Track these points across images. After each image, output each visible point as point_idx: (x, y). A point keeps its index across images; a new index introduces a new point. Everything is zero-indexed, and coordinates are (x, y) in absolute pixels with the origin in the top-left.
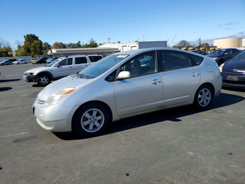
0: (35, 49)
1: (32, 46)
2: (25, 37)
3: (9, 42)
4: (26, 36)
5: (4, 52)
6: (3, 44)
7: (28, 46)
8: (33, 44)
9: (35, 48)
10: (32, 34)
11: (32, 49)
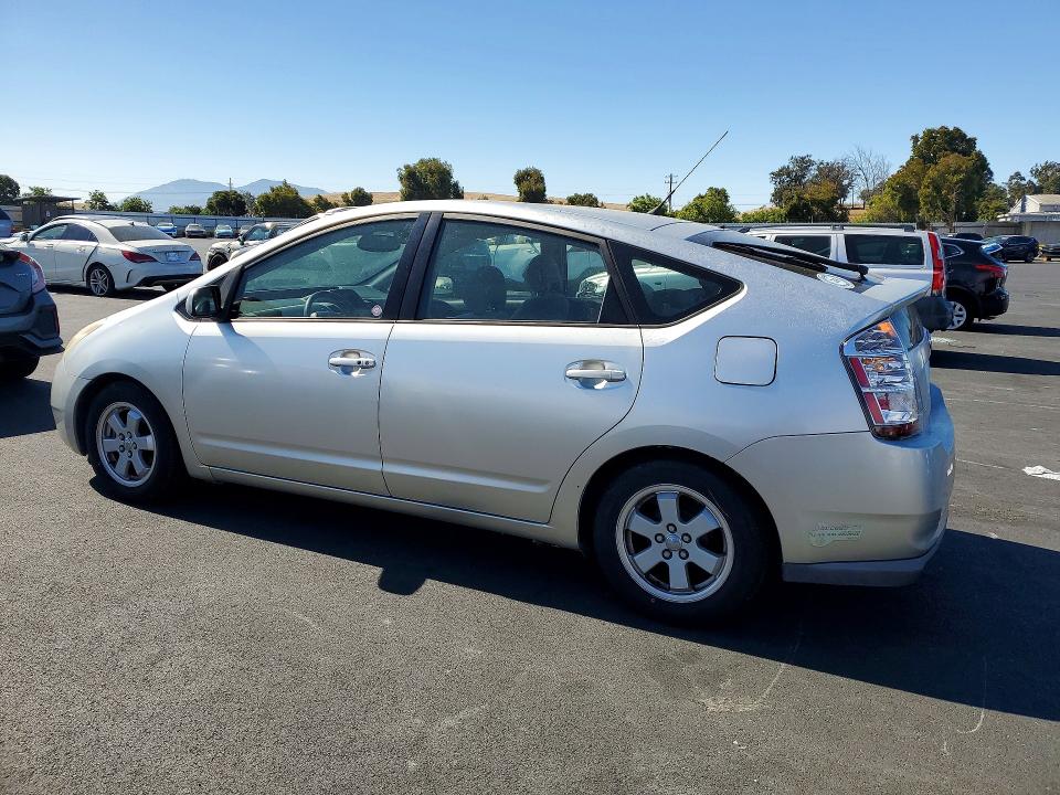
0: (939, 192)
1: (926, 181)
2: (915, 139)
3: (886, 162)
4: (921, 135)
5: (819, 203)
6: (861, 173)
7: (912, 183)
8: (932, 173)
9: (937, 189)
10: (951, 129)
11: (923, 192)
